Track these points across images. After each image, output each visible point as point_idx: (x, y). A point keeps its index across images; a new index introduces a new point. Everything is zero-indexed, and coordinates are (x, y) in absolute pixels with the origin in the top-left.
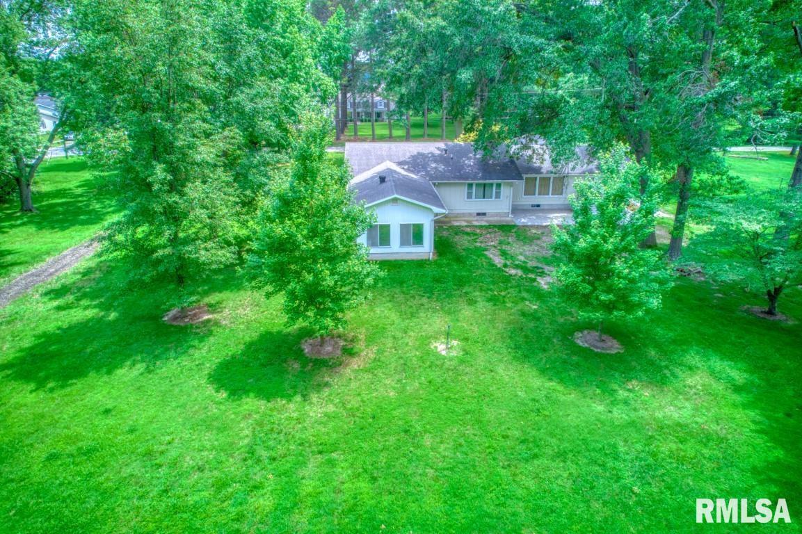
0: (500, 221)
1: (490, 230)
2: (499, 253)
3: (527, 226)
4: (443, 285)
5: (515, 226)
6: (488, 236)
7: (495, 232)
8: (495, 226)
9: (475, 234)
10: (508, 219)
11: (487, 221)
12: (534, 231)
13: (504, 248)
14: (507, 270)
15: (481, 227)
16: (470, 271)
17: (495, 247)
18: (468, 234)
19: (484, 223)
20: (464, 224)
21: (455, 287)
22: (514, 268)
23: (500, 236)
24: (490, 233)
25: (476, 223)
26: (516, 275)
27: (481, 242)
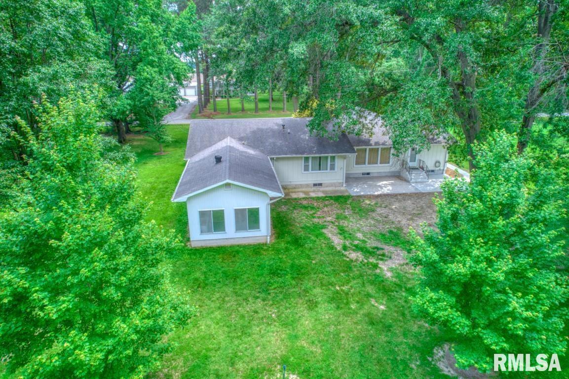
0: (336, 191)
1: (327, 202)
2: (337, 231)
3: (360, 196)
4: (280, 280)
5: (349, 197)
6: (326, 209)
7: (331, 205)
8: (331, 197)
9: (313, 208)
10: (342, 189)
11: (323, 192)
12: (367, 202)
13: (341, 224)
14: (346, 253)
15: (318, 199)
16: (309, 257)
17: (332, 223)
18: (306, 208)
19: (321, 195)
20: (302, 195)
21: (294, 282)
22: (354, 250)
23: (336, 210)
24: (326, 206)
25: (313, 195)
26: (356, 260)
27: (319, 218)
